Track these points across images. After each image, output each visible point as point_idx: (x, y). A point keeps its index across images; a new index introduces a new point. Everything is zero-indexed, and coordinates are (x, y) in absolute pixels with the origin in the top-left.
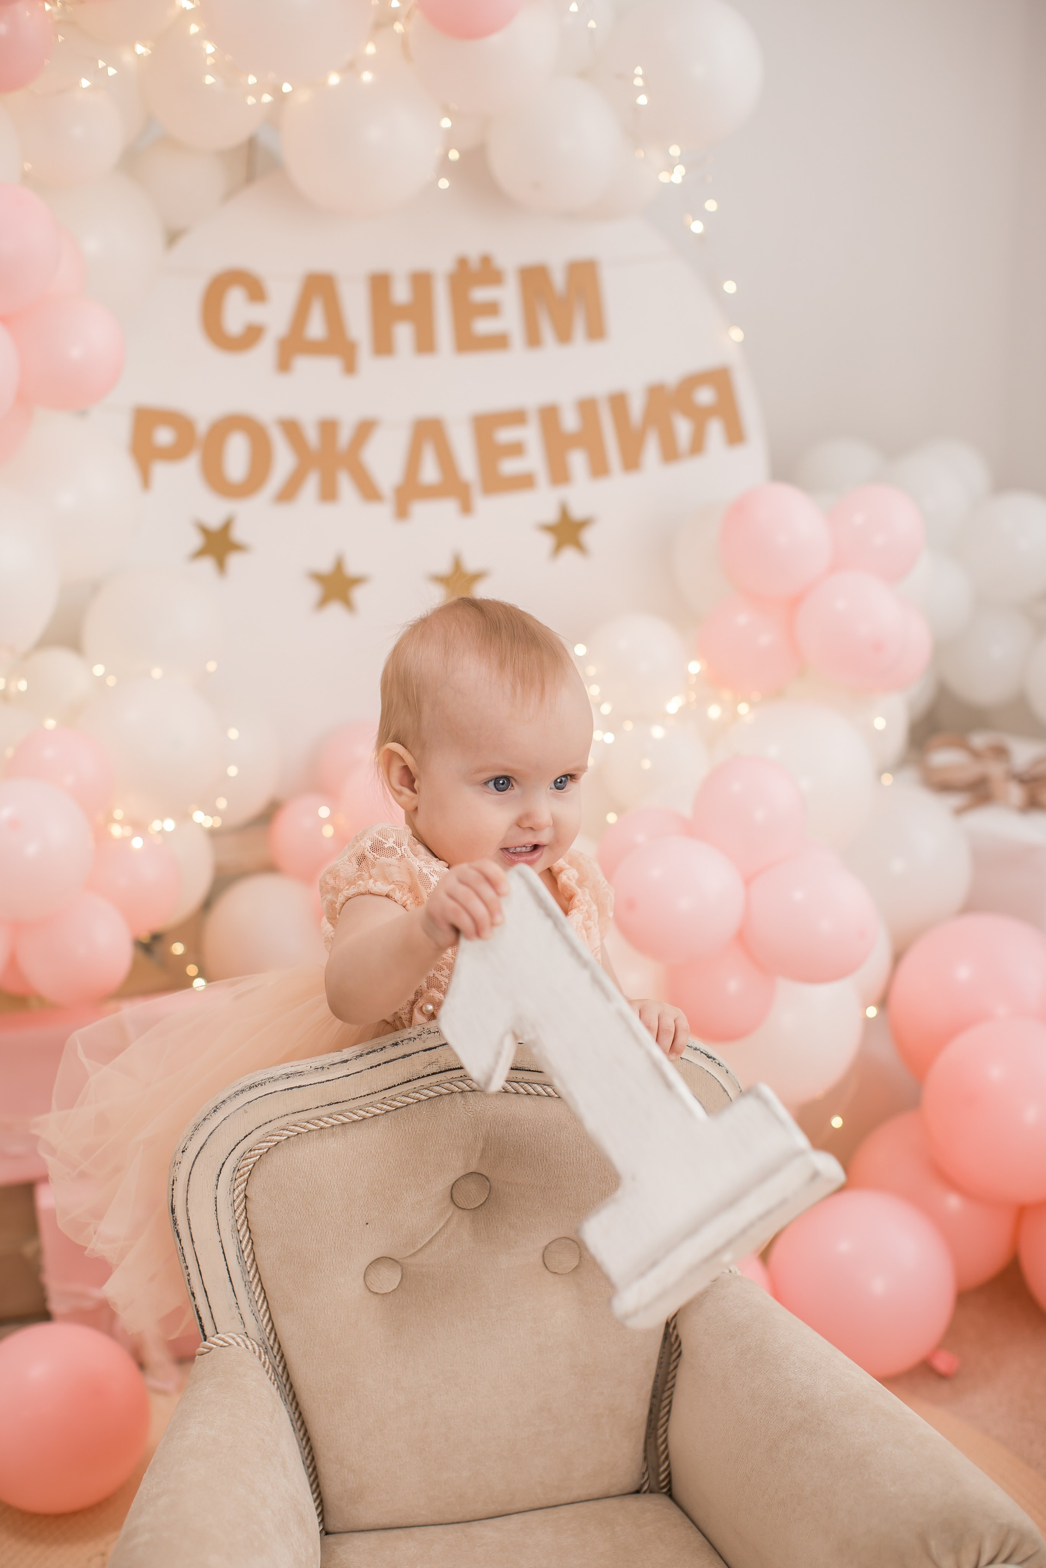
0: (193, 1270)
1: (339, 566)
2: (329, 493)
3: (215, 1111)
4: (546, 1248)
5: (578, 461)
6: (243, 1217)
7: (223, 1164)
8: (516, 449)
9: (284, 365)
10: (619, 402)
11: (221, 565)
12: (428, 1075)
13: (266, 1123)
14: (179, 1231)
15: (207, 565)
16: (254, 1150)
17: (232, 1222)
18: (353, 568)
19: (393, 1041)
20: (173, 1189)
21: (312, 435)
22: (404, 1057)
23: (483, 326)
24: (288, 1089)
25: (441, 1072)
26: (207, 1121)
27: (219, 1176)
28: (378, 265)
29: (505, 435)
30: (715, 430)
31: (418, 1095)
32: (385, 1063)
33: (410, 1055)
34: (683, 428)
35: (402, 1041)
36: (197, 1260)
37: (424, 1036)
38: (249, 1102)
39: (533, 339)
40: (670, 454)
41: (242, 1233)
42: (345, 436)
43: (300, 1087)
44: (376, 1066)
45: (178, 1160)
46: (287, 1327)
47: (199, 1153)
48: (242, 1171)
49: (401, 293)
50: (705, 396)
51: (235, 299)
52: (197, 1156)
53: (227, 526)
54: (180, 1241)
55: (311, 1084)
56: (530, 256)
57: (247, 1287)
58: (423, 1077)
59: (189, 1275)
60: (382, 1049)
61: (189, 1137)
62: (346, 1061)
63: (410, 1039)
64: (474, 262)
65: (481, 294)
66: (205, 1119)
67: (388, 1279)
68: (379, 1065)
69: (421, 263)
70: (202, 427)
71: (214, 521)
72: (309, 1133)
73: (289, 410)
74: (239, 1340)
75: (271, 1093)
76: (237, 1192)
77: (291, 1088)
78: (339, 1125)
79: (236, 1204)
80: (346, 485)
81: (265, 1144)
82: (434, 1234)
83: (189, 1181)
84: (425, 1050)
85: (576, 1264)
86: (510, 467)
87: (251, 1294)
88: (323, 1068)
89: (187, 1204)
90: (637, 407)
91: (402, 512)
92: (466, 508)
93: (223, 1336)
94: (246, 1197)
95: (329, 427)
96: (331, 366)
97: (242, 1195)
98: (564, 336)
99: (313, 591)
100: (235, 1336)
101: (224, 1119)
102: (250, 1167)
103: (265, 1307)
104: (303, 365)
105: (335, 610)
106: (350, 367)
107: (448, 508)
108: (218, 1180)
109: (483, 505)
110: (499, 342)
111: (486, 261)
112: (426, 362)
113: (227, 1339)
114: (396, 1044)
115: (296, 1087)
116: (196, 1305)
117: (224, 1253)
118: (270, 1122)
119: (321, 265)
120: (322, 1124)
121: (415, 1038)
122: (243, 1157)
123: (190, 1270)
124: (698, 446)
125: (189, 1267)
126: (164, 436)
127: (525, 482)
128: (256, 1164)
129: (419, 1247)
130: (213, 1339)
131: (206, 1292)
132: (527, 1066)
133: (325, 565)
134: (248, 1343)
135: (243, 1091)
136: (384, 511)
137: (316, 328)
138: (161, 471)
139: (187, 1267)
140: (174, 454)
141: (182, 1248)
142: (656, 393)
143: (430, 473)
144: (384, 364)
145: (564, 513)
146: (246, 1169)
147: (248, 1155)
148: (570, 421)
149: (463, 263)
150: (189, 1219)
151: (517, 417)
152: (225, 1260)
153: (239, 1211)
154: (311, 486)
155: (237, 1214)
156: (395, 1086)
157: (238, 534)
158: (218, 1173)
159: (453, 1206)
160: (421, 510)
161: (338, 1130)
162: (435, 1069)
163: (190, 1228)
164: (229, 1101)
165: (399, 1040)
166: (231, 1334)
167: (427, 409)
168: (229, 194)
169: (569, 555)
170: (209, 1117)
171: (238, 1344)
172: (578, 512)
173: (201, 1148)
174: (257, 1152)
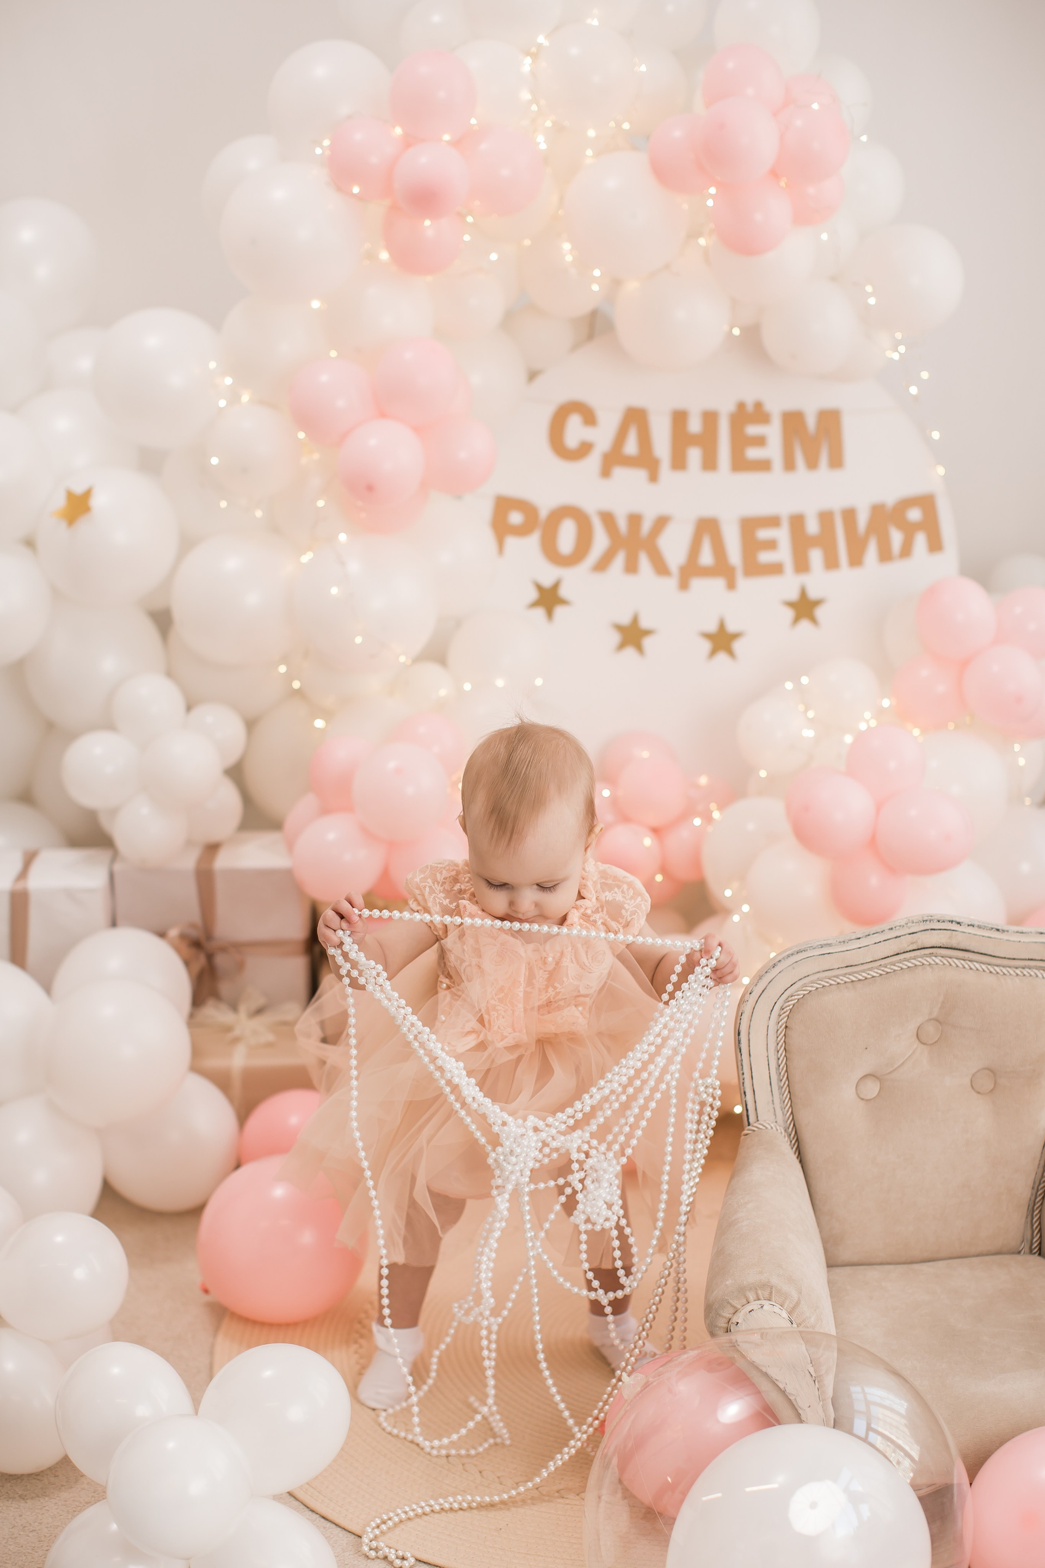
0: (747, 1076)
1: (635, 620)
2: (631, 567)
3: (773, 967)
4: (973, 1075)
5: (816, 556)
6: (782, 1041)
7: (775, 1003)
8: (771, 545)
9: (606, 472)
10: (849, 515)
11: (550, 613)
12: (910, 951)
13: (805, 977)
14: (742, 1048)
15: (539, 613)
16: (795, 996)
17: (776, 1044)
18: (645, 623)
19: (890, 927)
20: (741, 1019)
21: (622, 525)
22: (896, 937)
23: (753, 453)
24: (822, 955)
25: (918, 949)
26: (768, 973)
27: (772, 1011)
28: (679, 404)
29: (763, 534)
30: (920, 541)
31: (901, 965)
32: (884, 941)
33: (900, 936)
34: (896, 538)
35: (895, 927)
36: (751, 1068)
37: (910, 924)
38: (796, 962)
39: (789, 465)
40: (885, 555)
41: (780, 1052)
42: (646, 527)
43: (829, 953)
44: (878, 943)
45: (746, 999)
46: (806, 1118)
47: (761, 994)
48: (785, 1010)
49: (695, 426)
50: (914, 515)
51: (574, 422)
52: (760, 996)
53: (556, 586)
54: (741, 1055)
55: (836, 952)
56: (791, 405)
57: (780, 1090)
58: (907, 952)
59: (744, 1079)
60: (882, 932)
61: (755, 984)
62: (859, 938)
63: (900, 926)
64: (750, 408)
65: (753, 430)
66: (766, 972)
67: (872, 1089)
68: (880, 942)
69: (711, 404)
70: (543, 513)
71: (547, 582)
72: (831, 987)
73: (606, 506)
74: (772, 1125)
75: (811, 957)
76: (780, 1023)
77: (824, 954)
78: (849, 982)
79: (779, 1032)
80: (644, 562)
81: (802, 992)
82: (905, 1058)
83: (752, 1013)
84: (910, 934)
85: (992, 1086)
86: (765, 557)
87: (781, 1095)
88: (844, 942)
89: (749, 1029)
90: (863, 520)
91: (684, 585)
92: (731, 585)
93: (762, 1123)
94: (786, 1027)
95: (635, 520)
96: (640, 475)
97: (784, 1026)
98: (812, 464)
99: (615, 638)
100: (770, 1123)
101: (780, 972)
102: (791, 1007)
103: (789, 1105)
104: (620, 473)
105: (630, 652)
106: (653, 477)
107: (718, 584)
108: (771, 1014)
109: (743, 583)
110: (764, 466)
111: (758, 405)
112: (710, 476)
113: (765, 1124)
114: (892, 929)
115: (827, 954)
116: (746, 1101)
117: (769, 1065)
118: (808, 976)
119: (637, 402)
120: (839, 981)
121: (903, 926)
122: (787, 1001)
123: (745, 1076)
124: (906, 551)
125: (745, 1074)
126: (516, 518)
127: (776, 569)
128: (795, 1005)
129: (896, 1066)
130: (755, 1125)
131: (754, 1091)
132: (972, 949)
133: (625, 619)
134: (778, 1128)
135: (792, 954)
136: (672, 583)
137: (631, 447)
138: (511, 542)
139: (743, 1074)
140: (522, 531)
141: (742, 1060)
142: (877, 510)
143: (706, 558)
144: (679, 477)
145: (803, 593)
146: (788, 1008)
147: (790, 999)
148: (812, 527)
149: (741, 406)
150: (749, 1040)
151: (773, 521)
152: (769, 1070)
153: (780, 1037)
154: (619, 560)
155: (779, 1039)
156: (888, 957)
157: (564, 592)
158: (772, 1009)
159: (917, 1041)
160: (698, 584)
161: (850, 985)
162: (915, 947)
163: (749, 1046)
164: (783, 961)
165: (893, 927)
166: (767, 1122)
167: (708, 512)
168: (575, 347)
169: (805, 625)
170: (769, 971)
171: (772, 1128)
172: (813, 594)
173: (763, 991)
174: (796, 997)
